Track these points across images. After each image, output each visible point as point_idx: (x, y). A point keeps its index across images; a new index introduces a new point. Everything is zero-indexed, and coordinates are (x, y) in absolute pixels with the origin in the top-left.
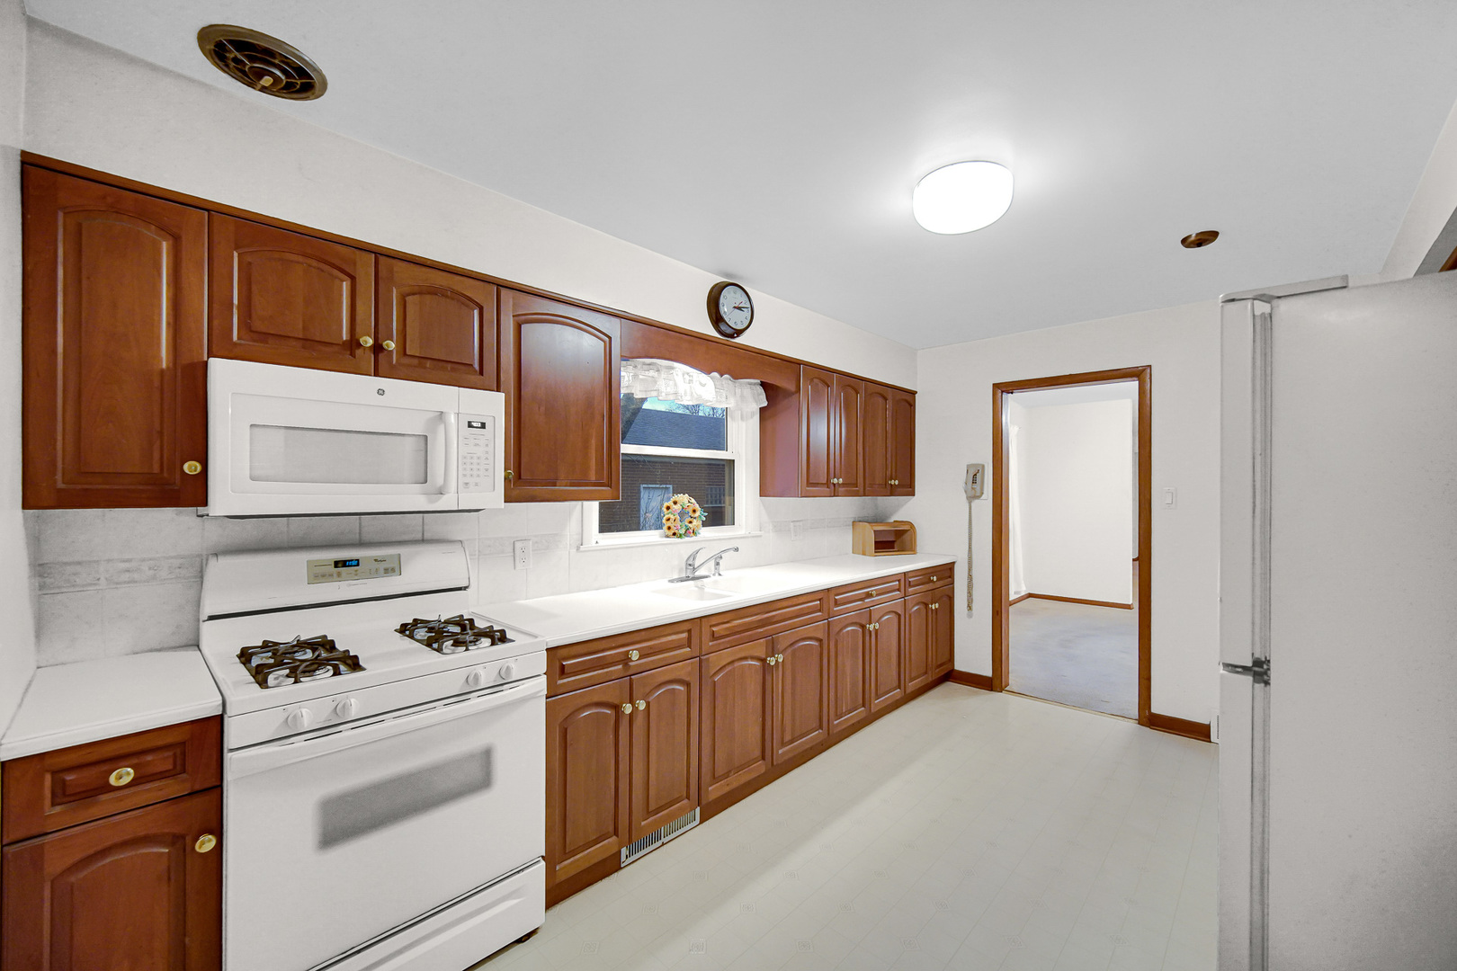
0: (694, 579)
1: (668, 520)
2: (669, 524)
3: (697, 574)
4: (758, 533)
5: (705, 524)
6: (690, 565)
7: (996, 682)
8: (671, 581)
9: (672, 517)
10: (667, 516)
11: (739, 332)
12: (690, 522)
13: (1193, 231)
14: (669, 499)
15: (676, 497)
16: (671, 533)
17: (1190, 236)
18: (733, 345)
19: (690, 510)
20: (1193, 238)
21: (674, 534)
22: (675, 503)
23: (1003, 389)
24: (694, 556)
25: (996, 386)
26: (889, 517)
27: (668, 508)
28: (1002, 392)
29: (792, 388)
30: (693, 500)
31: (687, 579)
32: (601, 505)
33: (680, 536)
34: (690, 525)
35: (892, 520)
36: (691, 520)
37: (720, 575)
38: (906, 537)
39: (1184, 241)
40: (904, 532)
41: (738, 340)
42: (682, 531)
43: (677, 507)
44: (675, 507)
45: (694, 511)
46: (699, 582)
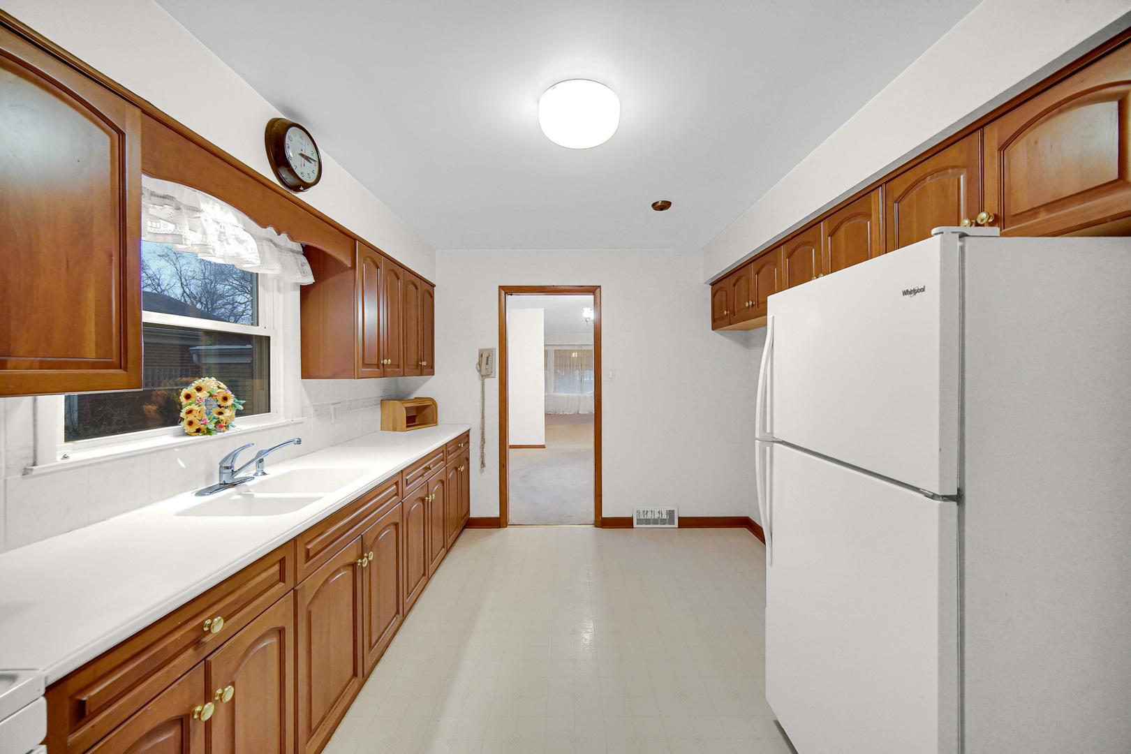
0: (233, 485)
1: (190, 412)
2: (191, 417)
3: (238, 476)
4: (301, 419)
5: (239, 413)
6: (227, 468)
7: (502, 520)
8: (201, 493)
9: (195, 408)
10: (188, 408)
11: (307, 186)
12: (221, 413)
13: (659, 199)
14: (187, 384)
15: (198, 382)
16: (193, 429)
17: (658, 202)
18: (294, 199)
19: (220, 398)
20: (660, 204)
21: (198, 431)
22: (199, 389)
23: (508, 290)
24: (233, 455)
25: (501, 287)
26: (409, 394)
27: (188, 397)
28: (506, 293)
29: (348, 264)
30: (222, 385)
31: (225, 485)
32: (67, 399)
33: (209, 432)
34: (221, 417)
35: (413, 397)
36: (219, 410)
37: (264, 474)
38: (428, 411)
39: (654, 205)
40: (425, 407)
41: (300, 195)
42: (211, 426)
43: (203, 395)
44: (200, 394)
45: (225, 399)
46: (240, 488)
